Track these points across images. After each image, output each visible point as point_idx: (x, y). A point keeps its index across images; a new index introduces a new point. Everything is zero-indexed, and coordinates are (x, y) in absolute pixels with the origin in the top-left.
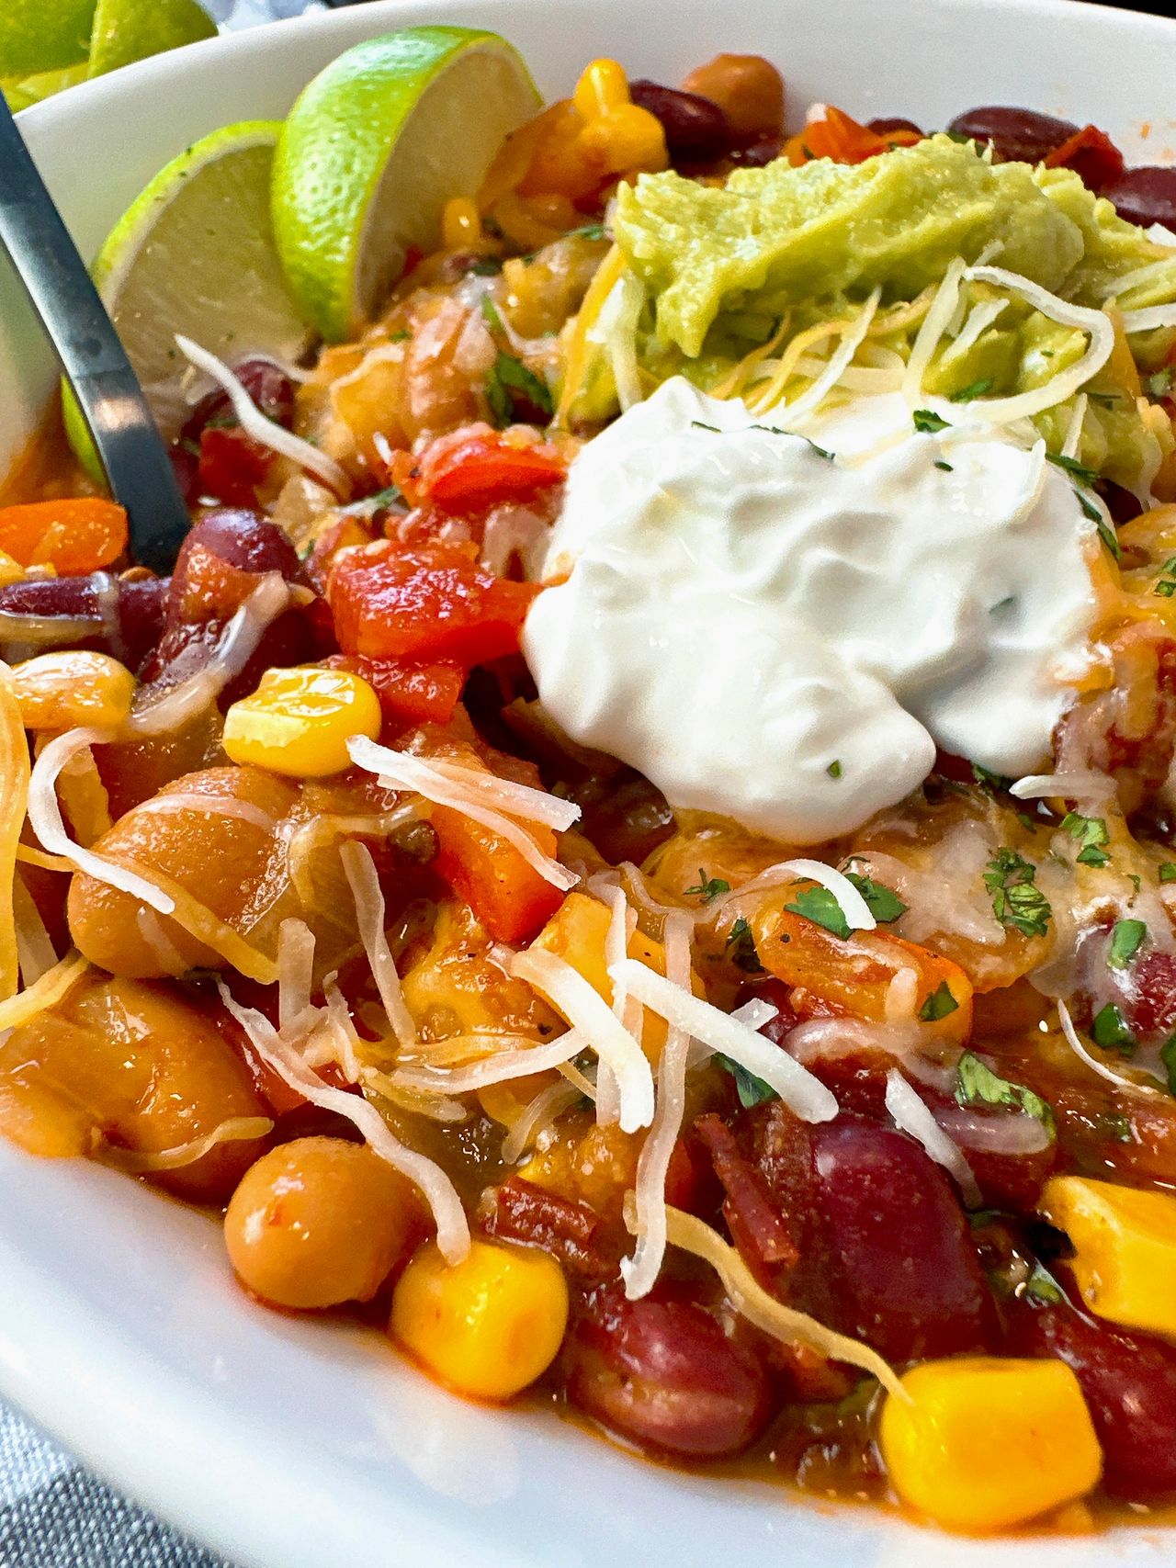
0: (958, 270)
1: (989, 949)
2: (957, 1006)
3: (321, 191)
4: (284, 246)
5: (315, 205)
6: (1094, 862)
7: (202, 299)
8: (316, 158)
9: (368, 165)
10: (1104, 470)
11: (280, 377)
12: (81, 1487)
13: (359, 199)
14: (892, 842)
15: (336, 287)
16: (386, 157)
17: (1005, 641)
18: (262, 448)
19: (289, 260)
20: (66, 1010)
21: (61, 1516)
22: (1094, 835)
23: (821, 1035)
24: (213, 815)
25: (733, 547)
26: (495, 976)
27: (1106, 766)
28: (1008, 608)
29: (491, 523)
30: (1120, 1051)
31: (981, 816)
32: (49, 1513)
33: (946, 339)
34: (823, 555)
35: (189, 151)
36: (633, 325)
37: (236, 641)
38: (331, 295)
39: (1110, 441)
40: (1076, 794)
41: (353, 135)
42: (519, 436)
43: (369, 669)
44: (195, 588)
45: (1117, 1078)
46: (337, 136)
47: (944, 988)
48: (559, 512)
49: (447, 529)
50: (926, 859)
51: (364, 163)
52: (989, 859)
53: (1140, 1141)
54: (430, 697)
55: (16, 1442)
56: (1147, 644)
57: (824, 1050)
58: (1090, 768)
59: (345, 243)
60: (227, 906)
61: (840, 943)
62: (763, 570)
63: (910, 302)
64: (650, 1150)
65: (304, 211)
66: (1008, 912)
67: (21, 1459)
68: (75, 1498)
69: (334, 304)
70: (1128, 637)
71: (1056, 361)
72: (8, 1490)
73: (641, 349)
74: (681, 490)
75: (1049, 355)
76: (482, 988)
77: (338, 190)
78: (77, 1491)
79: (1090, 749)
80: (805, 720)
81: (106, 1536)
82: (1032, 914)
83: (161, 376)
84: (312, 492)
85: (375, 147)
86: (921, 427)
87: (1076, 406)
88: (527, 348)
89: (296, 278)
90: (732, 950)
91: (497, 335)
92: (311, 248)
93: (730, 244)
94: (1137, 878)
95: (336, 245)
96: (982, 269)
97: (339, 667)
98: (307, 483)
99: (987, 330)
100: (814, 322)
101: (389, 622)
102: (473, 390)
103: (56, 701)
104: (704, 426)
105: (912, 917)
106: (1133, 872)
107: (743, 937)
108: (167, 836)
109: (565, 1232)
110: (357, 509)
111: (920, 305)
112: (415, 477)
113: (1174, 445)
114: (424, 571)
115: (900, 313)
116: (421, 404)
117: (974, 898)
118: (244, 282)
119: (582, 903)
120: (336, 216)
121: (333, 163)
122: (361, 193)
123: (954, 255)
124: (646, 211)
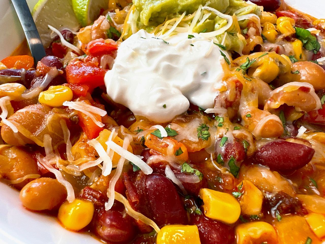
0: (201, 7)
1: (194, 143)
2: (183, 152)
4: (74, 8)
6: (220, 126)
7: (56, 18)
10: (231, 48)
11: (70, 33)
14: (179, 122)
15: (84, 16)
17: (204, 81)
18: (65, 46)
19: (75, 10)
22: (221, 120)
23: (153, 159)
24: (31, 113)
25: (147, 62)
26: (88, 145)
27: (225, 107)
28: (205, 74)
29: (102, 58)
30: (221, 164)
31: (199, 117)
33: (198, 21)
34: (166, 63)
36: (136, 20)
37: (46, 80)
38: (84, 18)
39: (232, 42)
40: (219, 112)
42: (110, 41)
43: (72, 86)
44: (38, 70)
45: (221, 169)
47: (180, 149)
48: (116, 56)
49: (94, 59)
50: (185, 125)
52: (199, 125)
53: (223, 182)
54: (81, 90)
56: (233, 81)
57: (154, 161)
58: (221, 107)
59: (86, 7)
60: (33, 130)
61: (160, 140)
62: (153, 66)
63: (191, 14)
64: (113, 180)
66: (201, 136)
70: (230, 80)
71: (221, 26)
73: (137, 25)
74: (137, 50)
75: (219, 24)
76: (84, 148)
79: (222, 103)
80: (158, 95)
82: (206, 136)
83: (46, 33)
84: (72, 54)
86: (189, 38)
87: (224, 35)
88: (118, 26)
89: (77, 14)
90: (141, 143)
91: (111, 23)
92: (79, 8)
93: (154, 3)
94: (228, 129)
95: (84, 7)
96: (206, 7)
97: (65, 86)
98: (72, 53)
99: (206, 20)
100: (173, 18)
101: (74, 76)
102: (105, 33)
103: (4, 90)
104: (143, 38)
105: (179, 136)
106: (228, 128)
107: (143, 140)
108: (21, 117)
109: (95, 197)
110: (79, 58)
111: (193, 15)
112: (86, 49)
113: (246, 43)
114: (85, 67)
115: (190, 17)
116: (94, 36)
117: (194, 133)
118: (66, 15)
119: (105, 130)
120: (84, 1)
123: (200, 4)
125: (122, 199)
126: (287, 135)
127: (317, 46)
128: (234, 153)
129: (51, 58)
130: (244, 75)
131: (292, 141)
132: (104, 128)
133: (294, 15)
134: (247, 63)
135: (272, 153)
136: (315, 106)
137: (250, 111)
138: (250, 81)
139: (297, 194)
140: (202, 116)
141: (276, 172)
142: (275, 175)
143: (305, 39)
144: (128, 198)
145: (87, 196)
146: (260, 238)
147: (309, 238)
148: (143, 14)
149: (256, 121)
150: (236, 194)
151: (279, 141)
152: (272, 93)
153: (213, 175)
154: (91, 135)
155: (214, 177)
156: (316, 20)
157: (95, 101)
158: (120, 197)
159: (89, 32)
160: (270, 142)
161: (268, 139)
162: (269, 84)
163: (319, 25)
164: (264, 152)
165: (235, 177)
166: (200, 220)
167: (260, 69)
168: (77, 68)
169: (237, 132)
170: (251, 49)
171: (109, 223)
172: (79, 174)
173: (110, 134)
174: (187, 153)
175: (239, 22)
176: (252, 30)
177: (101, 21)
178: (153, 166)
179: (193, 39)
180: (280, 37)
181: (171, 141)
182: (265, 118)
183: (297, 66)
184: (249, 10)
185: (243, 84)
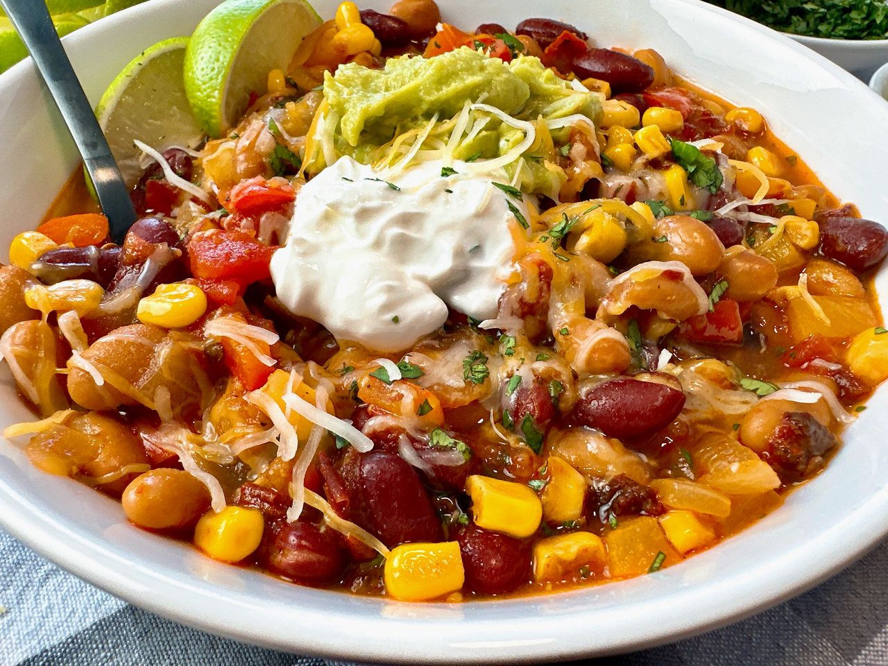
0: (468, 105)
1: (456, 389)
2: (432, 409)
3: (205, 70)
4: (189, 95)
5: (203, 76)
6: (510, 354)
7: (150, 121)
8: (202, 55)
9: (226, 57)
10: (536, 190)
11: (184, 155)
12: (79, 641)
13: (222, 74)
14: (427, 349)
15: (214, 113)
16: (235, 54)
17: (476, 264)
18: (176, 187)
19: (192, 101)
20: (68, 422)
21: (70, 652)
22: (512, 342)
23: (373, 423)
24: (127, 342)
25: (357, 230)
26: (245, 403)
27: (519, 315)
28: (477, 250)
29: (263, 219)
30: (511, 428)
31: (469, 338)
32: (65, 651)
33: (465, 135)
34: (396, 230)
35: (143, 54)
36: (333, 133)
37: (147, 272)
38: (212, 117)
39: (536, 177)
40: (506, 327)
41: (220, 45)
42: (276, 181)
43: (203, 283)
44: (130, 250)
45: (511, 440)
46: (212, 45)
47: (427, 402)
48: (293, 214)
49: (244, 222)
50: (439, 355)
51: (225, 57)
52: (468, 354)
53: (512, 463)
54: (224, 293)
55: (51, 624)
56: (534, 262)
57: (376, 428)
58: (512, 315)
59: (216, 93)
60: (133, 378)
61: (388, 386)
62: (371, 238)
63: (450, 119)
64: (298, 466)
65: (198, 79)
66: (470, 375)
67: (54, 631)
68: (76, 645)
69: (214, 121)
70: (527, 260)
71: (510, 144)
72: (47, 642)
73: (336, 142)
74: (335, 206)
75: (508, 141)
76: (238, 408)
77: (213, 69)
78: (77, 643)
79: (512, 308)
80: (382, 299)
81: (89, 660)
82: (481, 375)
83: (130, 157)
84: (193, 207)
85: (230, 50)
86: (443, 175)
87: (518, 162)
88: (293, 141)
89: (196, 110)
90: (352, 394)
91: (277, 136)
92: (202, 96)
93: (370, 97)
94: (524, 359)
95: (212, 94)
96: (479, 105)
97: (190, 284)
98: (192, 204)
99: (480, 131)
100: (409, 129)
101: (209, 263)
102: (264, 161)
103: (65, 298)
104: (347, 179)
105: (426, 377)
106: (523, 357)
107: (355, 388)
108: (108, 351)
109: (264, 500)
110: (211, 215)
111: (454, 120)
112: (228, 201)
113: (567, 178)
114: (228, 242)
115: (445, 125)
116: (241, 168)
117: (457, 370)
118: (171, 112)
119: (278, 372)
120: (213, 81)
121: (210, 57)
122: (224, 71)
123: (466, 99)
124: (336, 83)
125: (317, 502)
126: (641, 367)
127: (716, 178)
128: (531, 406)
129: (152, 222)
130: (555, 250)
131: (645, 378)
132: (277, 367)
133: (684, 100)
134: (563, 225)
135: (606, 403)
136: (696, 306)
137: (567, 321)
138: (566, 261)
139: (651, 478)
140: (475, 334)
141: (615, 440)
142: (612, 445)
143: (692, 164)
144: (328, 497)
145: (248, 499)
146: (576, 559)
147: (660, 553)
148: (348, 123)
149: (576, 343)
150: (535, 483)
151: (620, 379)
152: (611, 284)
153: (493, 451)
154: (251, 383)
155: (495, 454)
156: (732, 109)
157: (254, 314)
158: (314, 498)
159: (228, 156)
160: (605, 381)
161: (601, 376)
162: (608, 265)
163: (737, 122)
164: (592, 402)
165: (536, 452)
166: (465, 533)
167: (588, 235)
168: (211, 246)
169: (540, 366)
170: (579, 187)
171: (295, 542)
172: (230, 460)
173: (287, 380)
174: (440, 410)
175: (551, 131)
176: (578, 149)
177: (255, 134)
178: (374, 436)
179: (452, 176)
180: (640, 161)
181: (409, 387)
182: (593, 336)
183: (664, 226)
184: (573, 105)
185: (553, 268)
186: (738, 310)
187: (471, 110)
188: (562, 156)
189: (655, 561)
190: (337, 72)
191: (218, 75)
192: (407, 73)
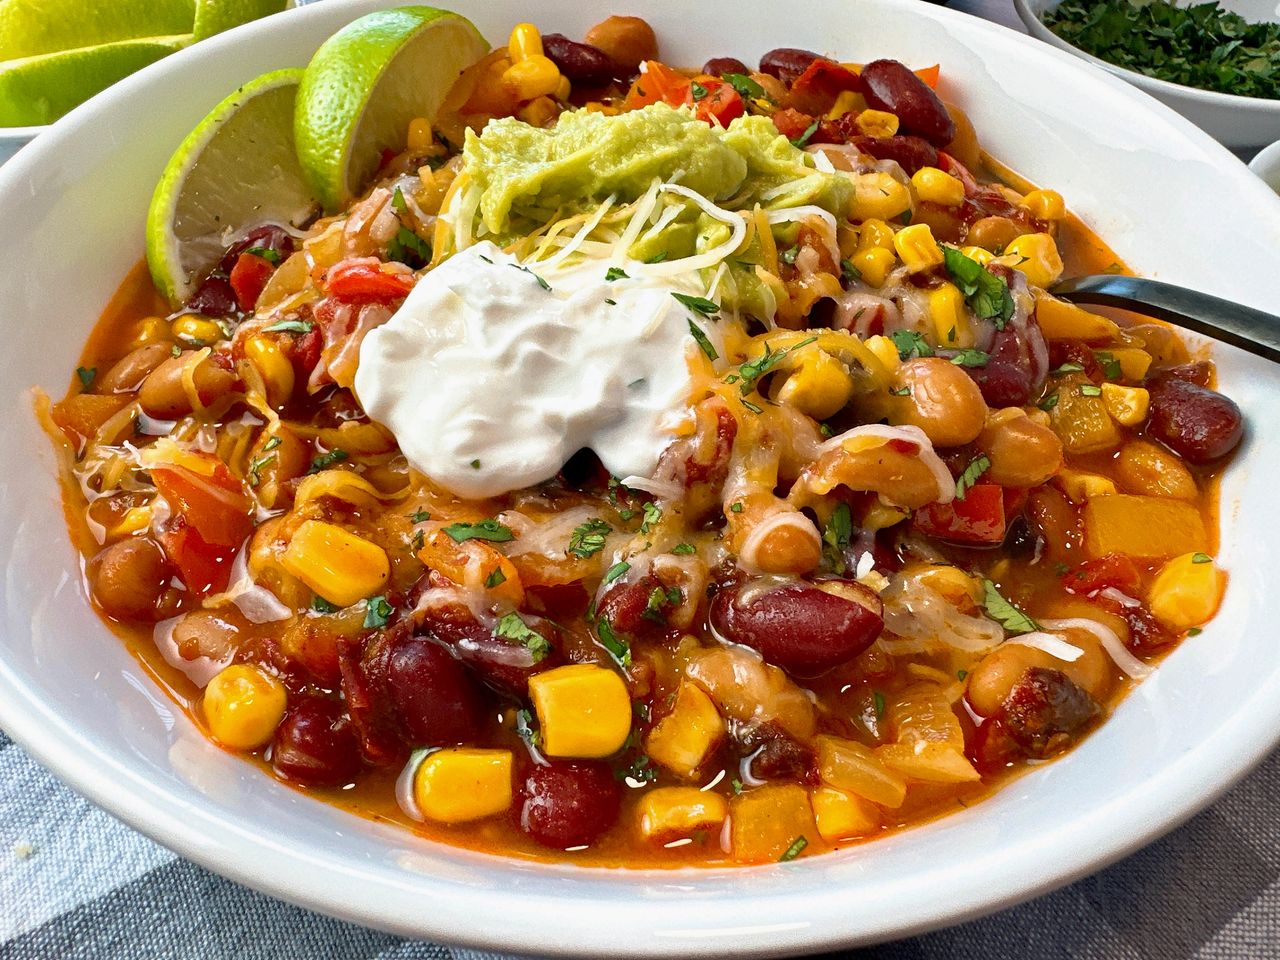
0: (657, 185)
1: (552, 562)
3: (324, 118)
4: (300, 152)
5: (320, 128)
7: (242, 184)
8: (321, 97)
9: (354, 104)
10: (741, 308)
11: (284, 235)
13: (346, 127)
15: (331, 180)
16: (366, 101)
17: (636, 403)
19: (303, 159)
27: (684, 480)
28: (640, 385)
29: (363, 313)
33: (647, 226)
34: (533, 346)
35: (241, 90)
36: (473, 215)
38: (329, 184)
39: (742, 291)
41: (346, 85)
46: (336, 84)
51: (352, 103)
56: (714, 411)
58: (673, 479)
59: (337, 154)
62: (498, 348)
63: (630, 204)
65: (313, 131)
69: (331, 190)
70: (706, 405)
71: (710, 242)
73: (475, 227)
75: (707, 239)
77: (335, 119)
79: (676, 469)
82: (591, 549)
83: (210, 232)
85: (357, 91)
87: (718, 268)
88: (426, 221)
89: (307, 172)
91: (403, 215)
92: (317, 154)
93: (524, 167)
94: (651, 546)
95: (332, 153)
96: (671, 186)
99: (670, 223)
100: (574, 214)
106: (653, 542)
111: (635, 205)
113: (788, 295)
115: (624, 210)
118: (273, 172)
120: (333, 136)
121: (332, 102)
122: (349, 123)
123: (655, 177)
124: (481, 145)
127: (1005, 306)
130: (745, 396)
131: (835, 589)
134: (761, 359)
135: (774, 618)
136: (936, 490)
138: (758, 413)
141: (775, 668)
143: (972, 284)
148: (489, 201)
151: (800, 586)
152: (820, 450)
159: (337, 239)
160: (779, 586)
161: (776, 578)
162: (820, 422)
164: (757, 614)
167: (796, 379)
170: (805, 308)
175: (773, 226)
176: (808, 253)
177: (373, 211)
179: (621, 281)
180: (898, 274)
182: (771, 519)
183: (910, 372)
184: (805, 191)
185: (738, 420)
186: (1001, 500)
187: (660, 192)
188: (785, 263)
189: (791, 847)
190: (485, 130)
191: (341, 126)
192: (578, 137)
